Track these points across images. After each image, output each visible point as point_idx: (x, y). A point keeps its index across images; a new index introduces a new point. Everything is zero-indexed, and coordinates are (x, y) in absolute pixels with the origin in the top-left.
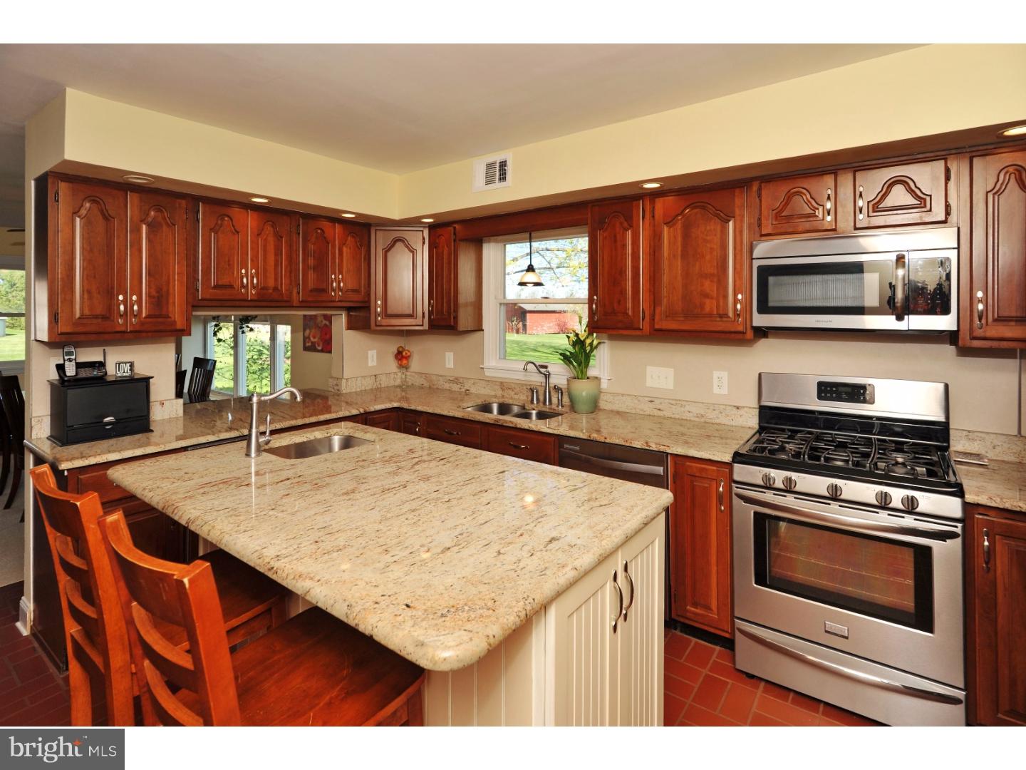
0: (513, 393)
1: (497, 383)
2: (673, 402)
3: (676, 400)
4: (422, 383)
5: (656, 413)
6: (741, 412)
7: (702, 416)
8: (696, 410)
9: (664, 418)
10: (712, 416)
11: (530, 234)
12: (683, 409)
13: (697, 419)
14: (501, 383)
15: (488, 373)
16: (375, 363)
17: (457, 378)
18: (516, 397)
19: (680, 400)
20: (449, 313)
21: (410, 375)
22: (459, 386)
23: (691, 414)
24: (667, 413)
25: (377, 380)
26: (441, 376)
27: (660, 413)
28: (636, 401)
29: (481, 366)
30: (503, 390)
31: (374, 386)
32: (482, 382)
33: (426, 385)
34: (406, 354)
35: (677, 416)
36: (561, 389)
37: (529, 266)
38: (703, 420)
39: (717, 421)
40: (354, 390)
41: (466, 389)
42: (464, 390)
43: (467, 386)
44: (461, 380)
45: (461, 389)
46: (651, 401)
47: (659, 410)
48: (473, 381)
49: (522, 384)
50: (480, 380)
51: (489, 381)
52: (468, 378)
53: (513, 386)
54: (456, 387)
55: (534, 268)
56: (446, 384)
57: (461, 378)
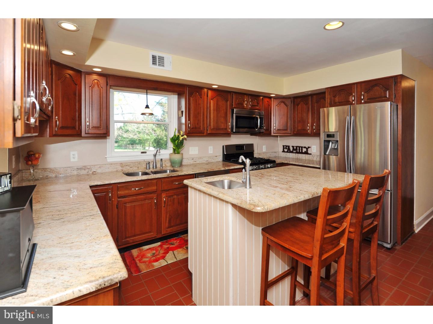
0: (129, 167)
1: (118, 164)
2: (199, 158)
6: (217, 157)
7: (208, 161)
8: (206, 159)
9: (197, 164)
10: (211, 160)
11: (147, 91)
12: (202, 160)
14: (121, 163)
15: (110, 160)
17: (85, 167)
18: (131, 169)
19: (201, 157)
23: (205, 161)
24: (198, 162)
27: (195, 163)
28: (188, 160)
29: (105, 157)
30: (122, 167)
32: (107, 165)
35: (200, 162)
36: (162, 160)
37: (146, 106)
39: (211, 161)
41: (93, 171)
42: (91, 173)
43: (94, 170)
44: (89, 167)
45: (88, 172)
46: (193, 159)
47: (195, 161)
48: (99, 166)
49: (135, 162)
50: (106, 164)
51: (111, 164)
52: (95, 165)
53: (129, 164)
54: (83, 172)
55: (149, 107)
56: (74, 172)
57: (88, 166)
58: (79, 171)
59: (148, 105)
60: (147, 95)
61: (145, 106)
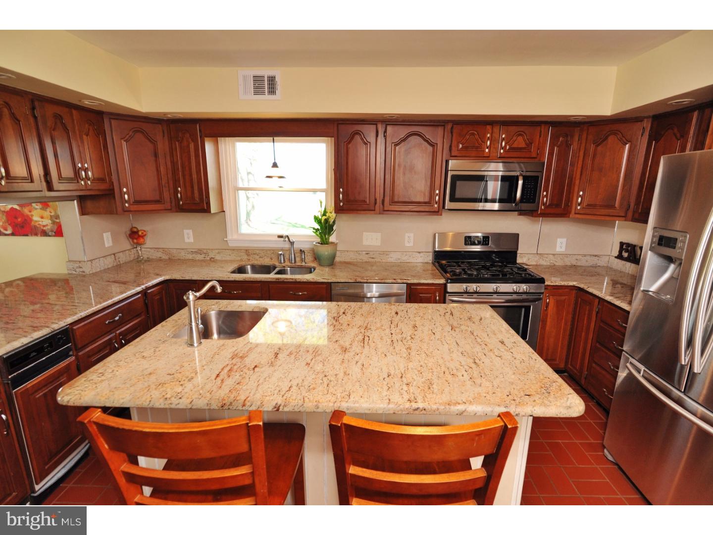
0: (258, 257)
1: (243, 251)
2: (382, 253)
3: (383, 252)
4: (160, 256)
5: (371, 260)
7: (399, 259)
8: (396, 256)
9: (375, 263)
11: (273, 138)
12: (387, 256)
13: (396, 261)
14: (246, 250)
15: (231, 244)
16: (111, 244)
17: (200, 250)
18: (261, 259)
19: (386, 252)
20: (201, 199)
21: (145, 251)
22: (203, 256)
23: (392, 259)
24: (377, 260)
25: (116, 258)
26: (183, 249)
27: (372, 260)
28: (357, 255)
29: (225, 239)
30: (248, 255)
31: (115, 264)
32: (227, 251)
33: (165, 257)
34: (142, 233)
35: (383, 261)
36: (304, 251)
38: (399, 261)
39: (408, 261)
40: (99, 270)
41: (210, 257)
42: (208, 259)
43: (211, 255)
44: (205, 251)
45: (205, 258)
46: (367, 254)
47: (373, 258)
48: (217, 251)
49: (267, 250)
50: (225, 250)
51: (234, 250)
52: (212, 249)
53: (258, 252)
54: (200, 257)
55: (278, 165)
56: (188, 255)
57: (204, 249)
58: (194, 255)
59: (277, 162)
60: (274, 142)
61: (272, 165)
